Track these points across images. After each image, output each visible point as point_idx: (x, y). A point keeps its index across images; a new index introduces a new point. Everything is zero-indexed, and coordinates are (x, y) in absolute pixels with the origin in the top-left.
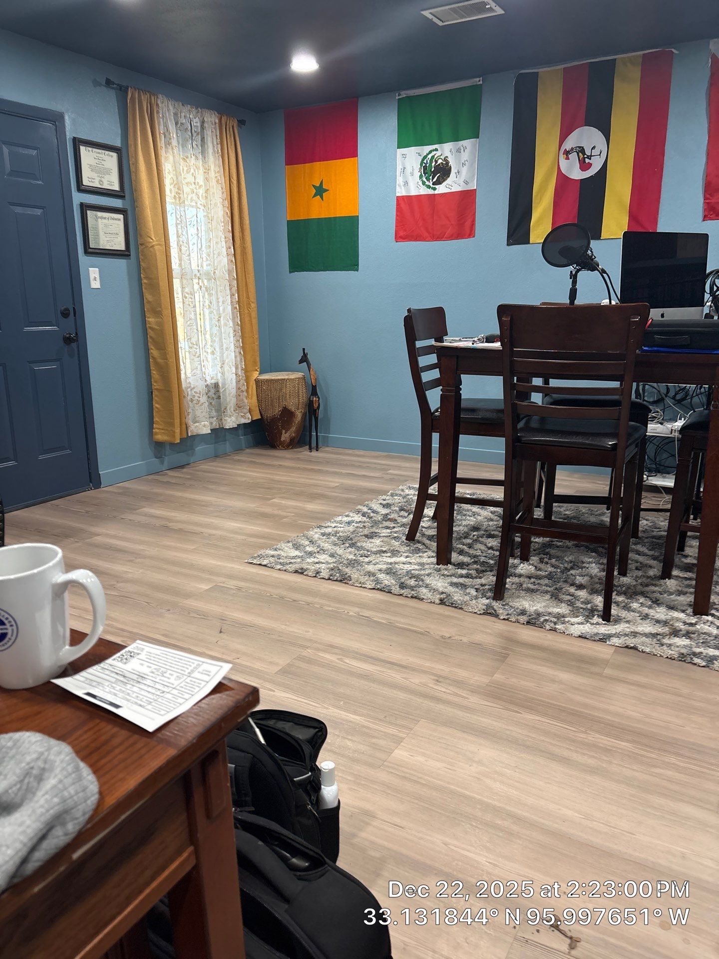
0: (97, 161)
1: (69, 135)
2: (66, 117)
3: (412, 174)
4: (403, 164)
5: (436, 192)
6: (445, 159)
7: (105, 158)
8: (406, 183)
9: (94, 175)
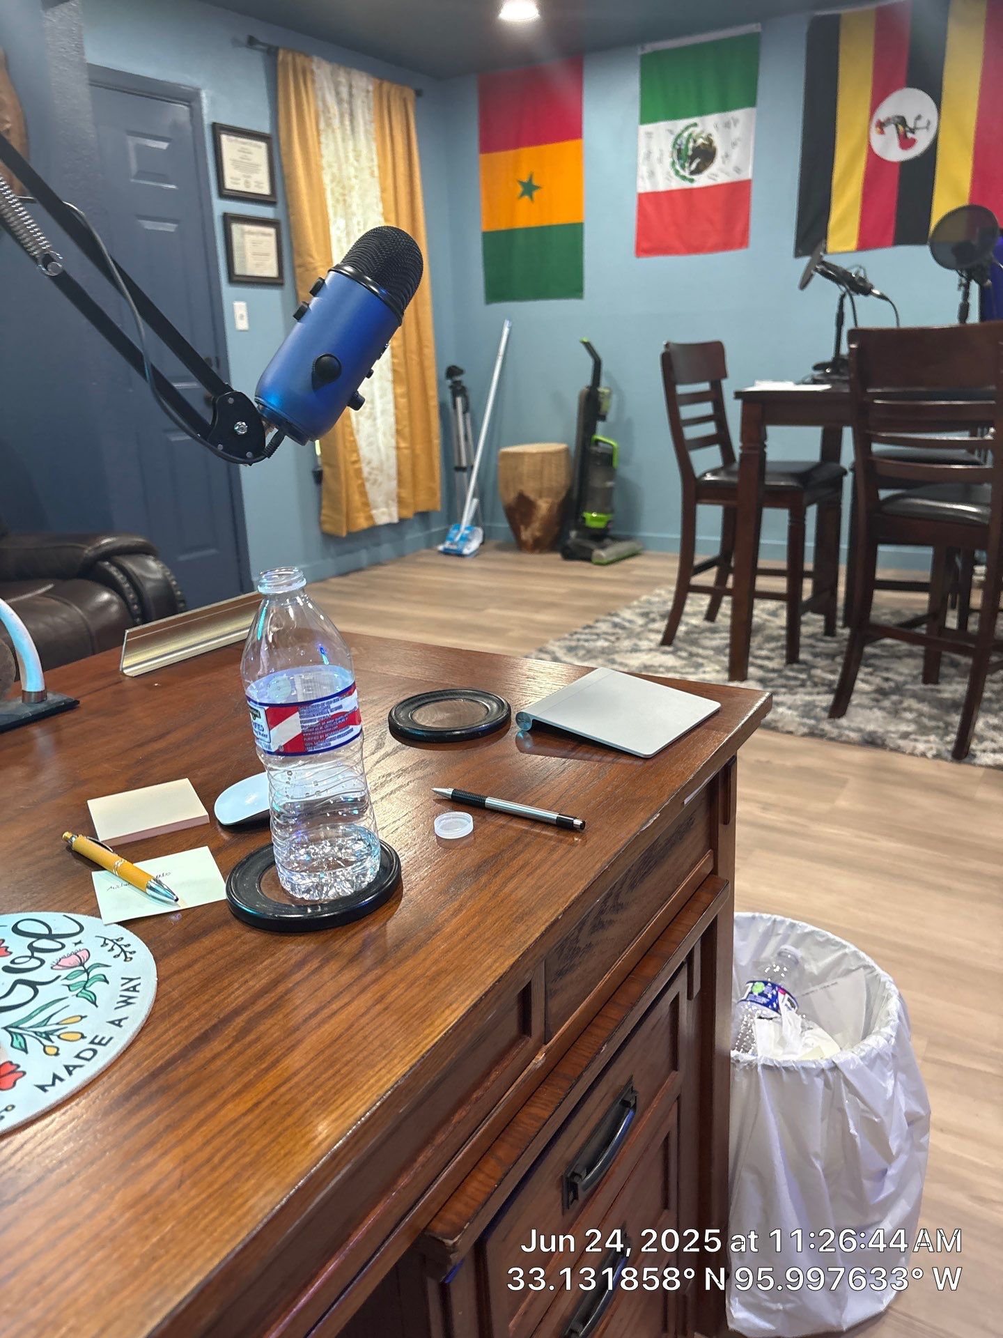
0: (242, 154)
1: (208, 120)
2: (203, 95)
3: (660, 160)
4: (648, 146)
5: (695, 185)
6: (709, 139)
7: (253, 149)
8: (652, 174)
9: (237, 173)
